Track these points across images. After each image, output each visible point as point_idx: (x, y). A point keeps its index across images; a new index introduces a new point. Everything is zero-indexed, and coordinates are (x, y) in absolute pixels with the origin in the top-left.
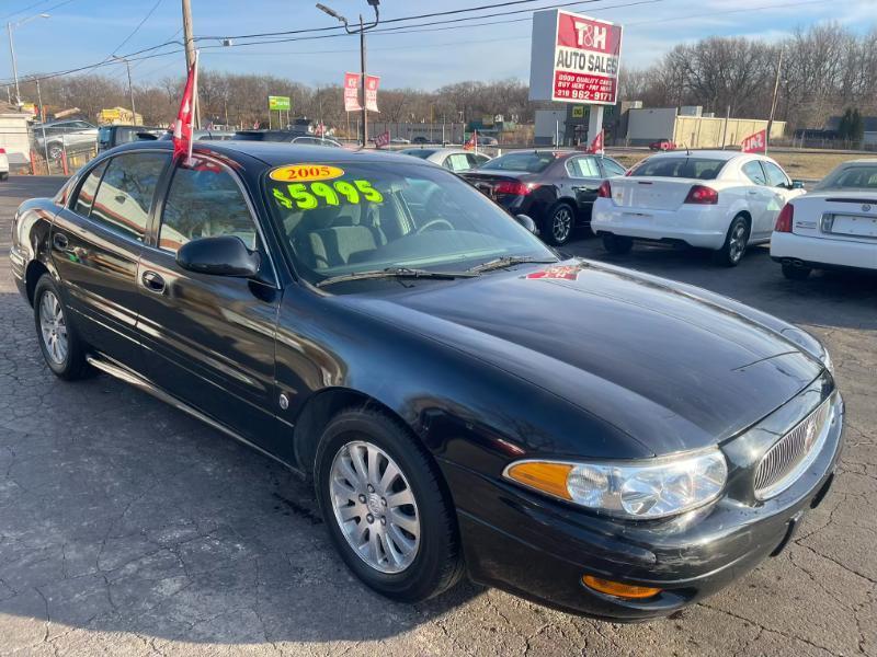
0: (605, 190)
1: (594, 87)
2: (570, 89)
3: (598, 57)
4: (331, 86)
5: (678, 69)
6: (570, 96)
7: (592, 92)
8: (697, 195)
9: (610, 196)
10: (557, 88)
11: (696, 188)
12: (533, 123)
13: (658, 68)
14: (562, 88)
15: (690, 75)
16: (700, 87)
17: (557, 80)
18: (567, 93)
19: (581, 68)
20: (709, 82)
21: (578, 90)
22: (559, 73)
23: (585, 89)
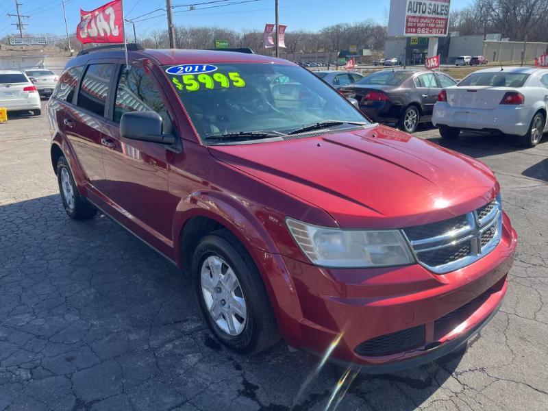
0: (442, 96)
1: (433, 25)
2: (416, 27)
3: (435, 5)
4: (252, 32)
5: (484, 9)
6: (416, 32)
7: (430, 28)
8: (509, 98)
9: (446, 101)
10: (407, 27)
11: (509, 94)
12: (384, 50)
13: (470, 9)
14: (410, 27)
15: (492, 13)
16: (499, 20)
17: (407, 21)
18: (414, 30)
19: (424, 12)
20: (505, 17)
21: (421, 28)
22: (408, 17)
23: (426, 27)
